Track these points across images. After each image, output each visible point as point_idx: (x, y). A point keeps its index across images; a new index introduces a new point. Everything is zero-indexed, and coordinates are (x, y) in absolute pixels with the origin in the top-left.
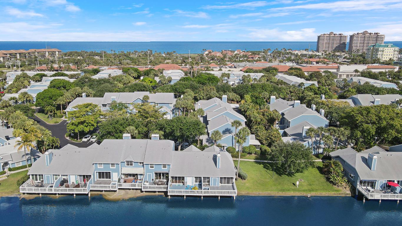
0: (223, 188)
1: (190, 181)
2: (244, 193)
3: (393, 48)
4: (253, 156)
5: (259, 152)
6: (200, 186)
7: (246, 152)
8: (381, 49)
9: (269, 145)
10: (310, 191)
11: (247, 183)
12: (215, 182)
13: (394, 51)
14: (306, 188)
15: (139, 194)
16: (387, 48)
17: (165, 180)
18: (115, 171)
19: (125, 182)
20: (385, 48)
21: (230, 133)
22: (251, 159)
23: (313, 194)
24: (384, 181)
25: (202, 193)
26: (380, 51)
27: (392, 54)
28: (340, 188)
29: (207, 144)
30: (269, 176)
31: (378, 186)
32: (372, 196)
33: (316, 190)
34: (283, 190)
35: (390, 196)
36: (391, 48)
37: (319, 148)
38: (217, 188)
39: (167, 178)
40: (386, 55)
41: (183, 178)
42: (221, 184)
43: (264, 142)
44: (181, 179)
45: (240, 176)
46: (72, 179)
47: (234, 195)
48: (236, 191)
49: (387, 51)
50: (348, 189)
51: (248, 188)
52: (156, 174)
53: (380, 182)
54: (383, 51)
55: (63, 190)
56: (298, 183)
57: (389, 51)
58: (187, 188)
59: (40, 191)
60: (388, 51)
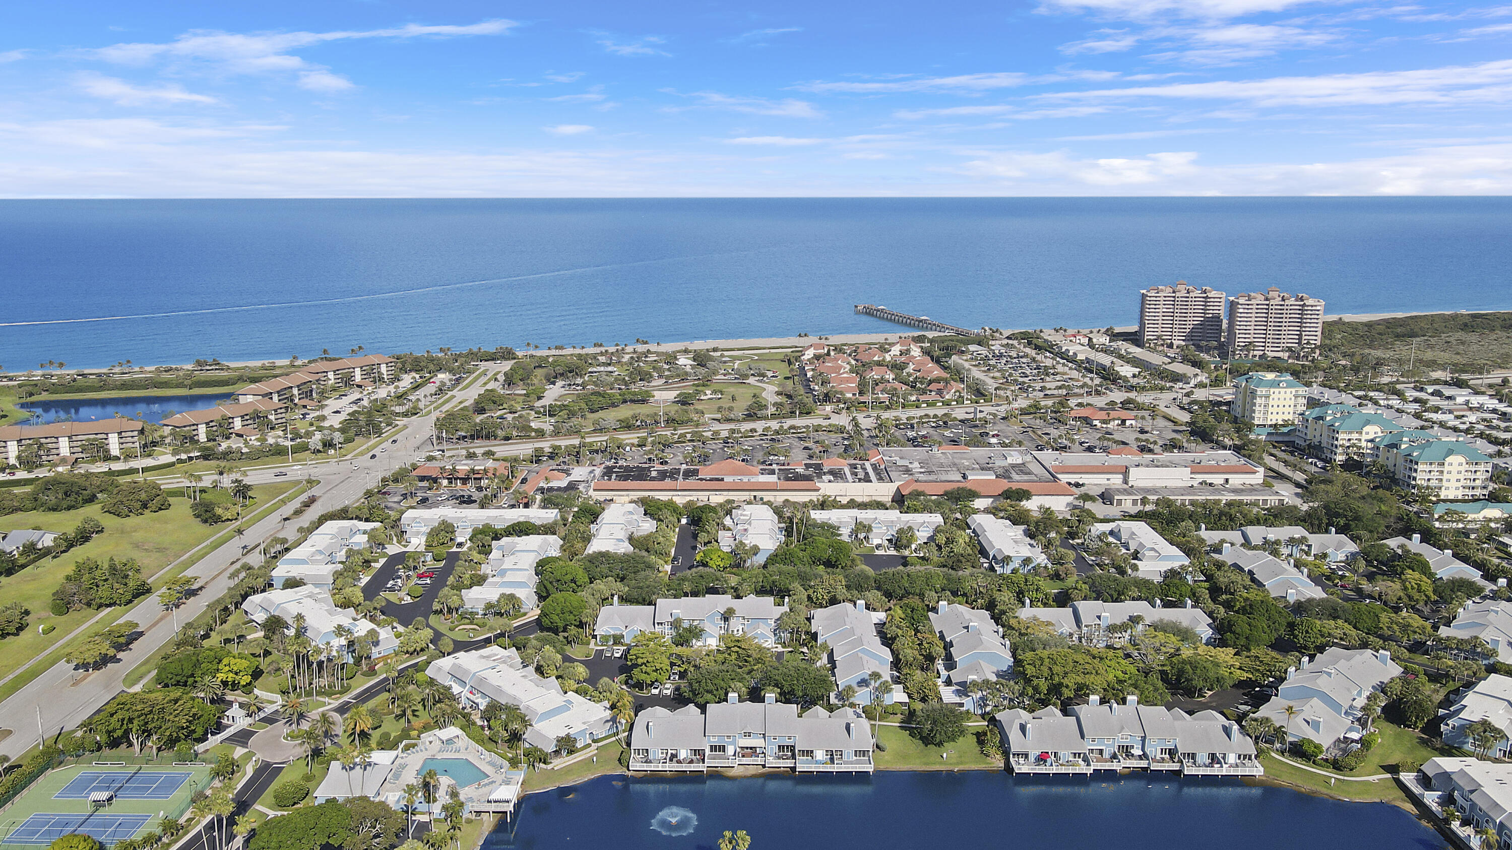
0: (857, 762)
1: (820, 755)
2: (882, 767)
3: (1293, 390)
4: (899, 717)
5: (907, 712)
6: (832, 760)
7: (888, 712)
8: (1261, 391)
9: (924, 700)
10: (958, 764)
11: (886, 756)
12: (848, 755)
13: (1296, 397)
14: (954, 761)
15: (761, 770)
16: (1277, 390)
17: (789, 753)
18: (730, 743)
19: (743, 756)
20: (1272, 390)
21: (867, 686)
22: (894, 723)
23: (961, 767)
24: (1038, 753)
25: (835, 768)
26: (1261, 397)
27: (1292, 403)
28: (994, 760)
29: (836, 701)
30: (913, 746)
31: (1032, 758)
32: (1020, 769)
33: (966, 763)
34: (926, 764)
35: (1041, 769)
36: (1288, 390)
37: (986, 705)
38: (851, 763)
39: (793, 751)
40: (1275, 406)
41: (812, 752)
42: (855, 758)
43: (915, 696)
44: (810, 753)
45: (878, 747)
46: (683, 754)
47: (871, 770)
48: (872, 765)
49: (1276, 396)
50: (1003, 761)
51: (887, 762)
52: (779, 746)
53: (1034, 754)
54: (1267, 397)
55: (675, 767)
56: (945, 755)
57: (1282, 396)
58: (817, 762)
59: (645, 767)
60: (1280, 396)
